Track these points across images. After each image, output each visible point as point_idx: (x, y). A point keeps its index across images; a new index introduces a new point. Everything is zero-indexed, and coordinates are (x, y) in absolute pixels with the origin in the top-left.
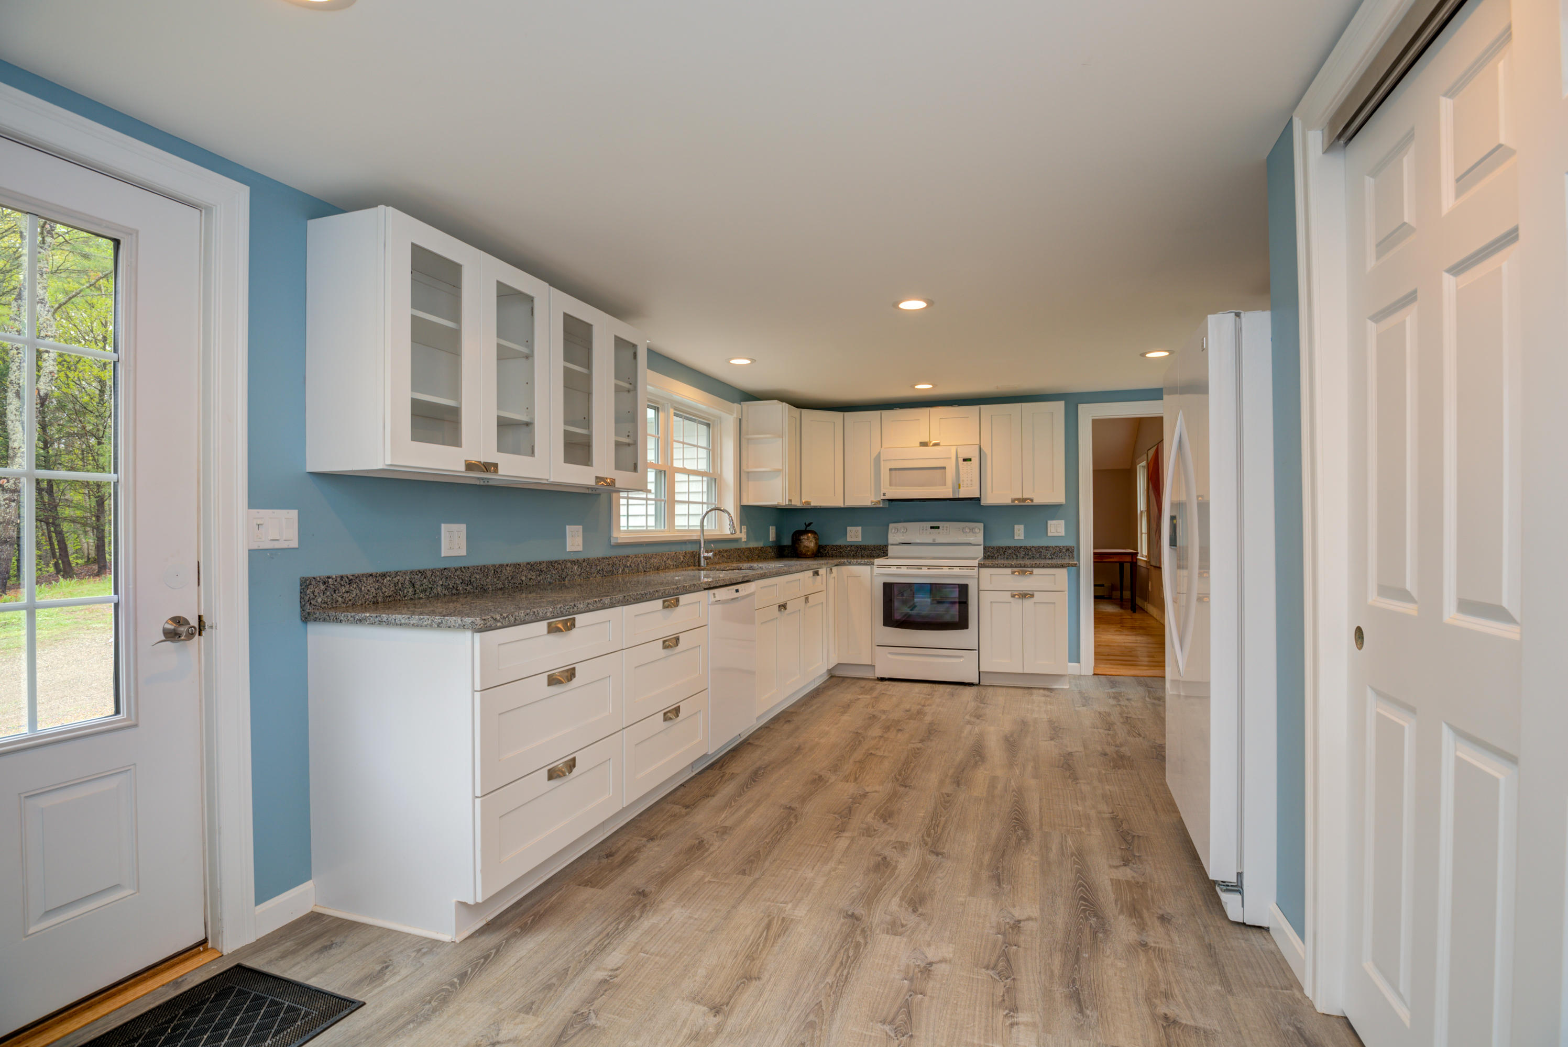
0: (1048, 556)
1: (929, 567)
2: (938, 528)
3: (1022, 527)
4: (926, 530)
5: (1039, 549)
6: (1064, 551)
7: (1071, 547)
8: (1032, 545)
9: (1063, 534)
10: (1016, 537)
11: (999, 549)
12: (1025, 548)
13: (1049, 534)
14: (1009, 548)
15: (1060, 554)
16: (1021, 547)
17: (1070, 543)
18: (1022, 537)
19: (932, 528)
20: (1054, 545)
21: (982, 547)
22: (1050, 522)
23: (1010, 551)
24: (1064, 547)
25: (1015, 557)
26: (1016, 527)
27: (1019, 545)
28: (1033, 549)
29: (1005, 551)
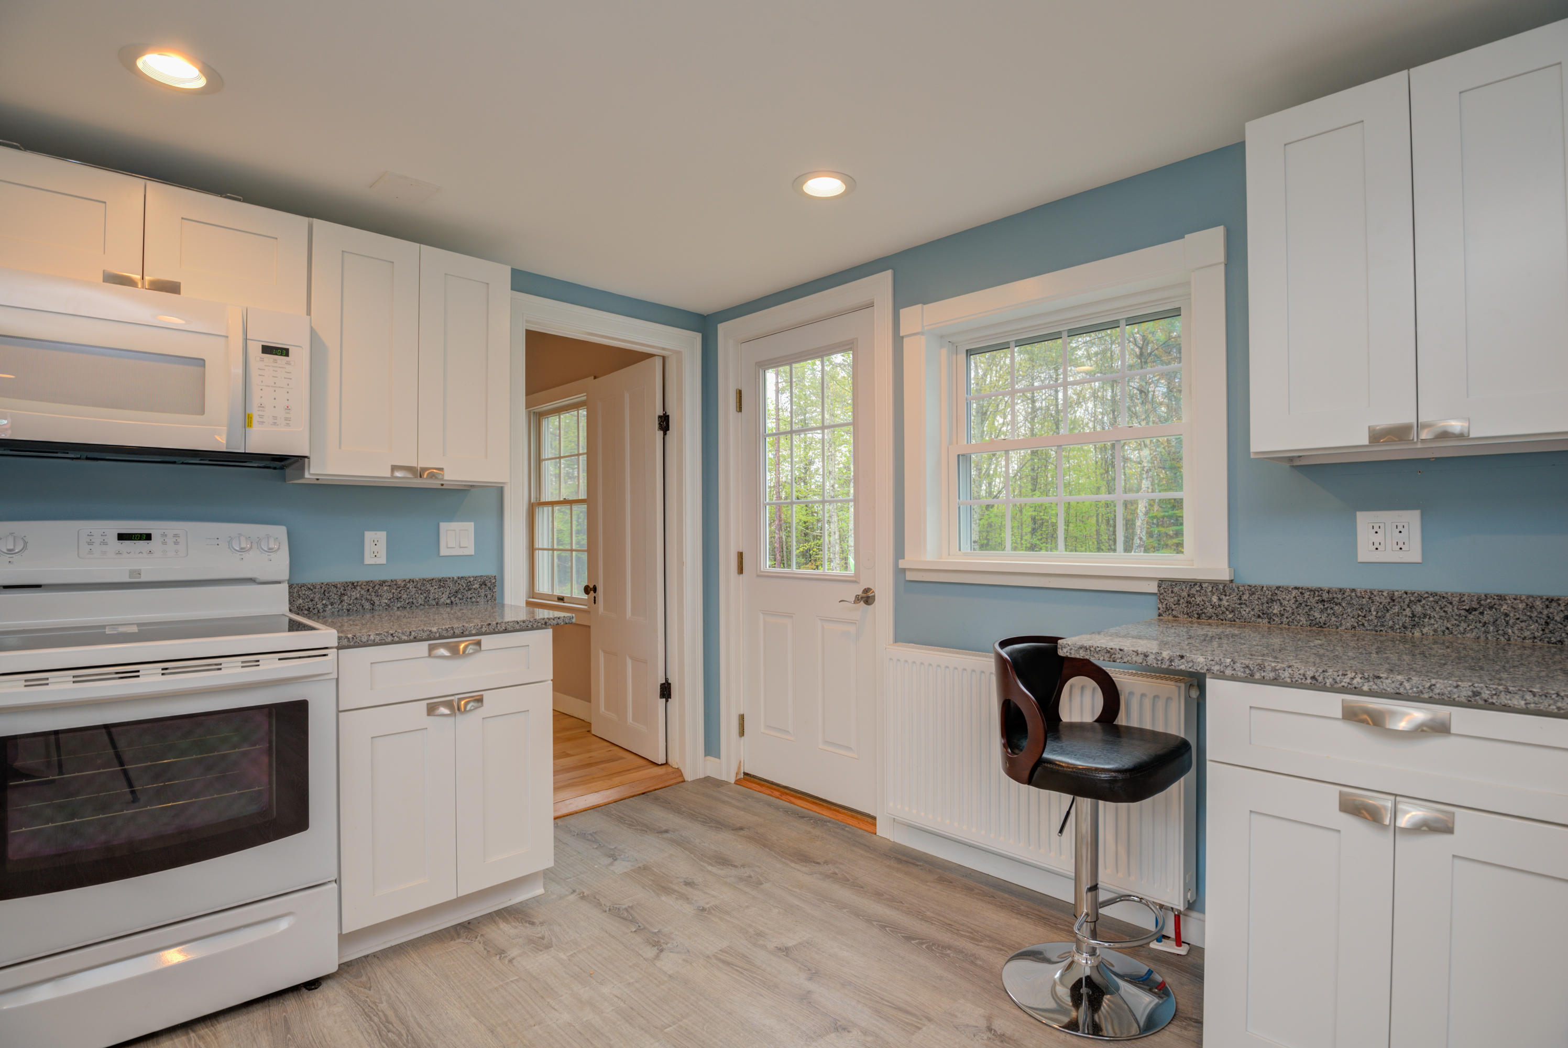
0: (444, 599)
1: (167, 664)
2: (148, 537)
3: (382, 536)
4: (104, 543)
5: (422, 585)
6: (477, 586)
7: (489, 578)
8: (408, 577)
9: (471, 551)
10: (369, 560)
11: (326, 589)
12: (393, 584)
13: (444, 551)
14: (354, 585)
15: (469, 594)
16: (382, 583)
17: (485, 569)
18: (382, 560)
19: (122, 537)
20: (455, 574)
21: (285, 586)
22: (444, 526)
23: (355, 594)
24: (475, 578)
25: (367, 606)
26: (369, 536)
27: (377, 577)
28: (410, 586)
29: (342, 595)
